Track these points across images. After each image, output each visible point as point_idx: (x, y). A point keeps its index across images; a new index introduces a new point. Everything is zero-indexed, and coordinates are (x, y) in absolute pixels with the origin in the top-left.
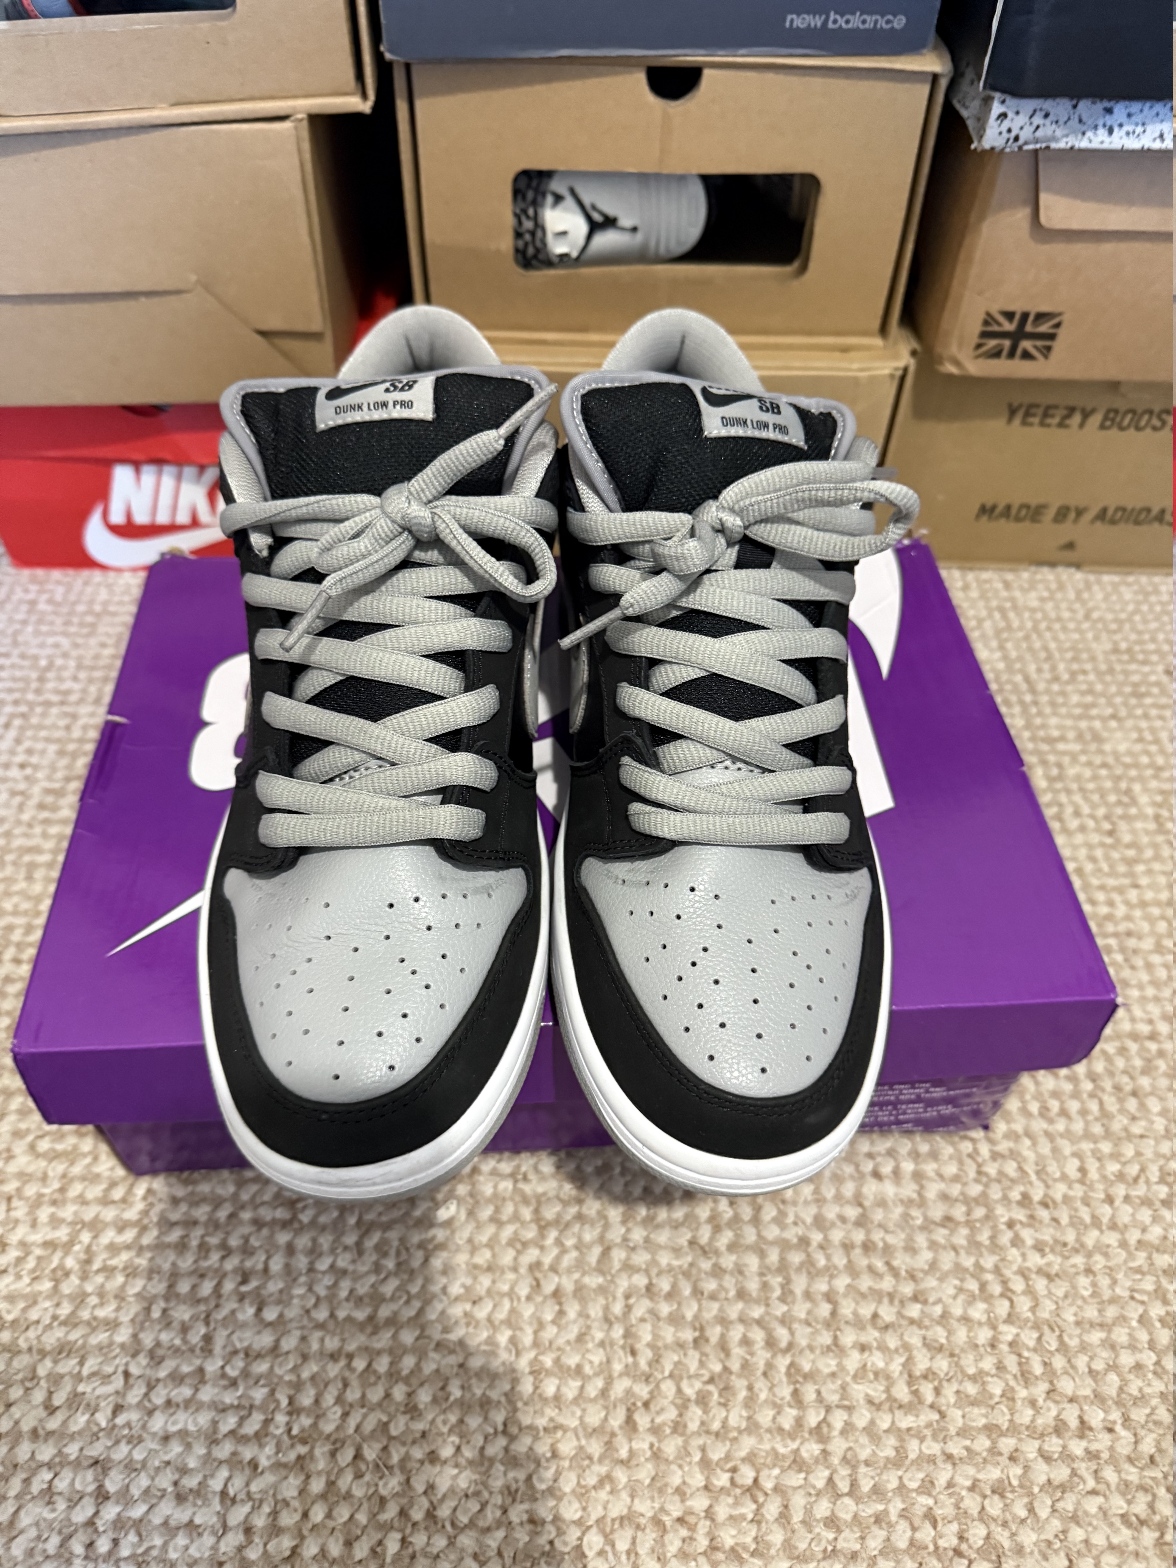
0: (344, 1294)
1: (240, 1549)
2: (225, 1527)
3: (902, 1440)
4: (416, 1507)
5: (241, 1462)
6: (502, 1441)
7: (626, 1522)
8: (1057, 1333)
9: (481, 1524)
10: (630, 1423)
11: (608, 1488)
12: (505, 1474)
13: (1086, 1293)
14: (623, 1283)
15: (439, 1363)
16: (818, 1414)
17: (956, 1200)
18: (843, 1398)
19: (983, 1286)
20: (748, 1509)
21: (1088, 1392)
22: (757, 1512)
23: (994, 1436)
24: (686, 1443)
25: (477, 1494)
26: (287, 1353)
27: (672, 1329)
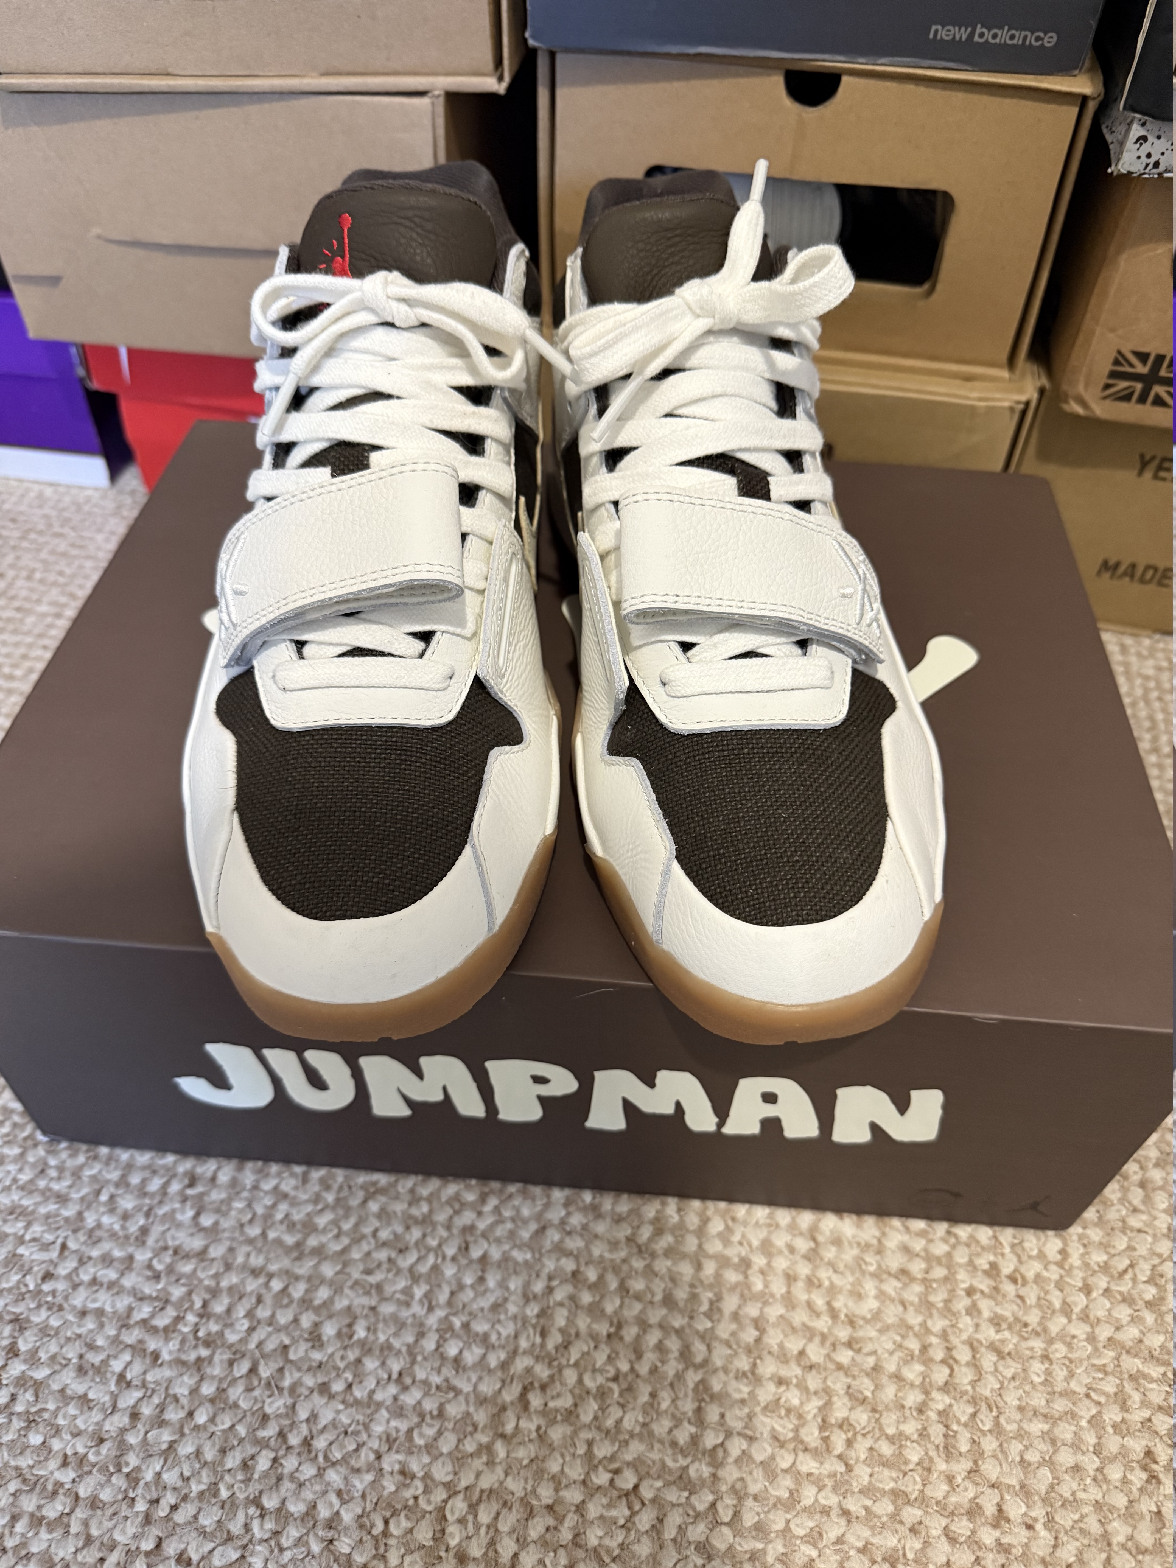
0: (279, 1216)
1: (123, 1431)
2: (114, 1406)
3: (798, 1483)
4: (295, 1432)
5: (145, 1350)
6: (393, 1389)
7: (494, 1496)
8: (995, 1413)
9: (353, 1462)
10: (523, 1401)
11: (484, 1458)
12: (388, 1422)
13: (1037, 1380)
14: (550, 1265)
15: (352, 1300)
16: (717, 1436)
17: (917, 1255)
18: (746, 1427)
19: (925, 1348)
20: (621, 1512)
21: (1014, 1482)
22: (629, 1520)
23: (899, 1502)
24: (575, 1433)
25: (356, 1433)
26: (213, 1260)
27: (589, 1320)
